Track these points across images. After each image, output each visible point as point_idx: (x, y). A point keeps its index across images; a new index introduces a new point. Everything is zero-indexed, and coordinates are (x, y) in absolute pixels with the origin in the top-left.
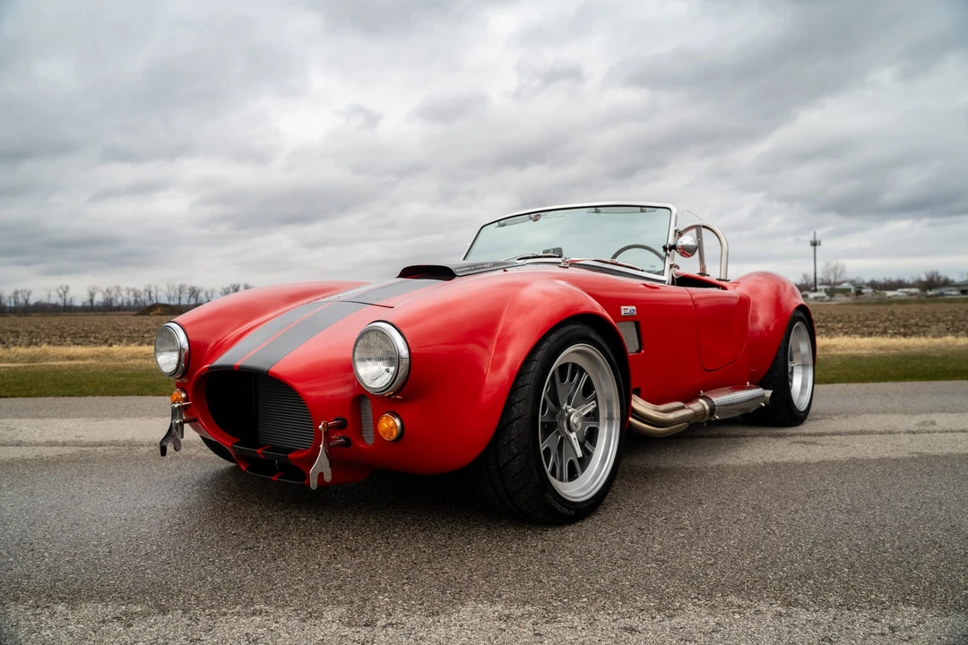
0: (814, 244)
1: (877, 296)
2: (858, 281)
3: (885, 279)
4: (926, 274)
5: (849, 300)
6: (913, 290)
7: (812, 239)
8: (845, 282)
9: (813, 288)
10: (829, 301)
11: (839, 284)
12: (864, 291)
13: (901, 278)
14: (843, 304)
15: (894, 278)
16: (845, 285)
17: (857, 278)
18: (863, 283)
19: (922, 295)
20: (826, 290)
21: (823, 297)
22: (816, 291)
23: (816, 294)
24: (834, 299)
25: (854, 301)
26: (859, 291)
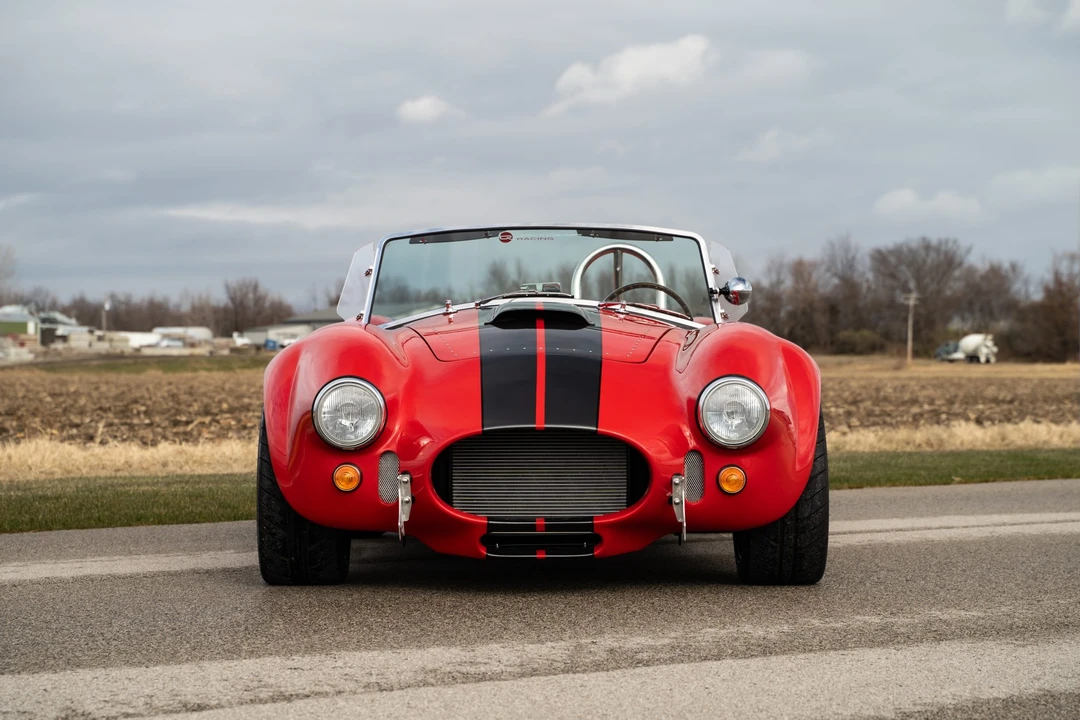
5: (26, 354)
12: (61, 330)
14: (12, 367)
16: (8, 313)
25: (40, 359)
26: (48, 330)
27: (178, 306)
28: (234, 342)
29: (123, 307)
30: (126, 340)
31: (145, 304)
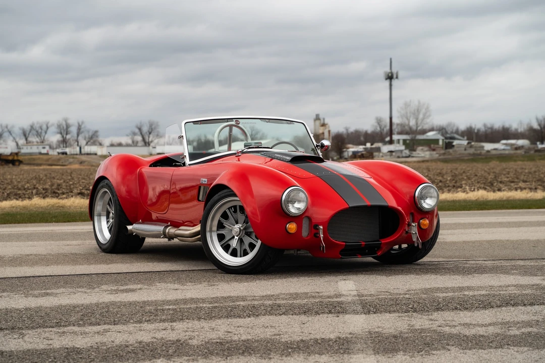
0: (390, 77)
1: (472, 151)
2: (449, 130)
3: (485, 125)
4: (537, 119)
5: (435, 155)
6: (521, 142)
7: (388, 70)
8: (432, 130)
9: (388, 139)
10: (409, 157)
11: (424, 132)
12: (455, 143)
13: (507, 125)
14: (427, 161)
15: (498, 124)
16: (431, 135)
17: (449, 124)
18: (457, 132)
19: (529, 149)
20: (405, 141)
21: (401, 151)
22: (391, 142)
23: (391, 147)
24: (414, 154)
25: (442, 157)
26: (449, 142)
27: (516, 130)
28: (537, 147)
29: (490, 130)
30: (483, 147)
31: (501, 129)
